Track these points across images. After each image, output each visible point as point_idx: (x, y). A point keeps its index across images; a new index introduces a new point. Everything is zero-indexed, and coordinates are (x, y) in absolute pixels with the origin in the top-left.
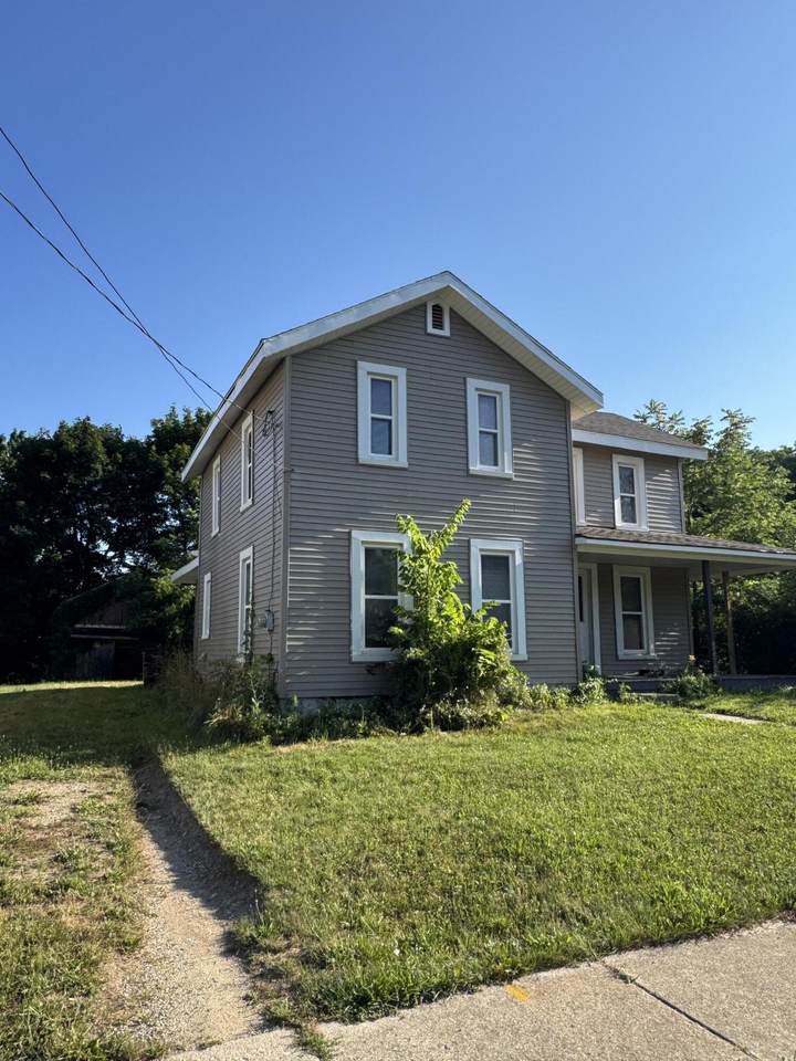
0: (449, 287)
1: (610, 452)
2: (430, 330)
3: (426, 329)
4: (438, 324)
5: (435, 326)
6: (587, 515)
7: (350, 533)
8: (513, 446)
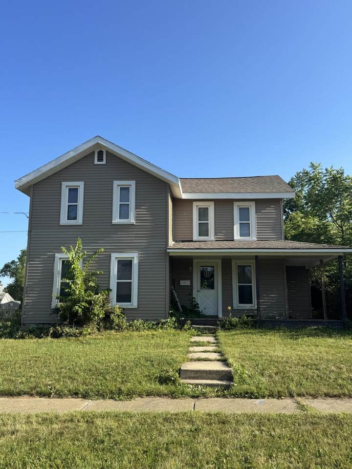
0: (98, 143)
1: (231, 202)
2: (96, 162)
3: (94, 163)
4: (100, 159)
5: (99, 160)
6: (215, 235)
7: (54, 255)
8: (136, 209)
